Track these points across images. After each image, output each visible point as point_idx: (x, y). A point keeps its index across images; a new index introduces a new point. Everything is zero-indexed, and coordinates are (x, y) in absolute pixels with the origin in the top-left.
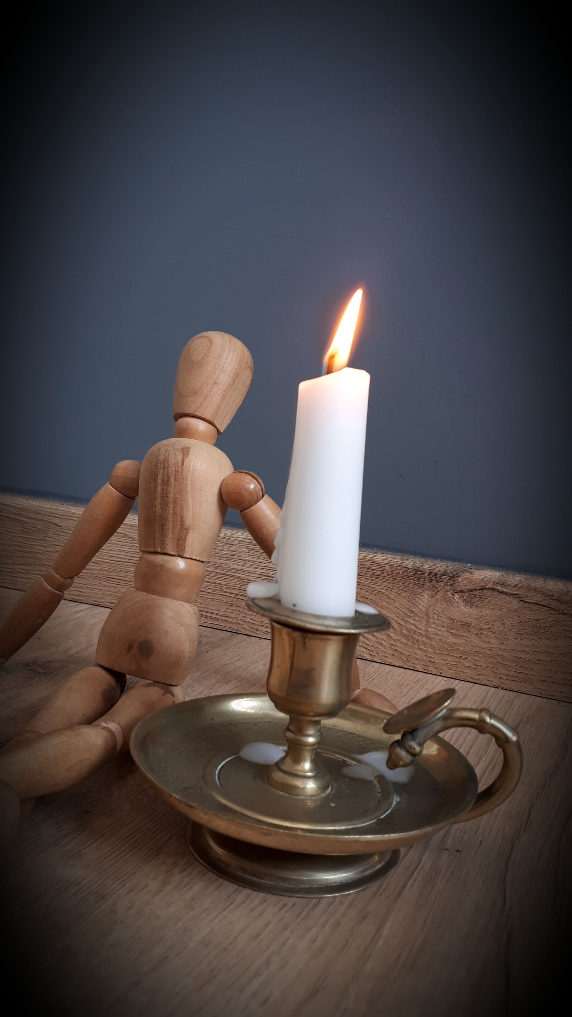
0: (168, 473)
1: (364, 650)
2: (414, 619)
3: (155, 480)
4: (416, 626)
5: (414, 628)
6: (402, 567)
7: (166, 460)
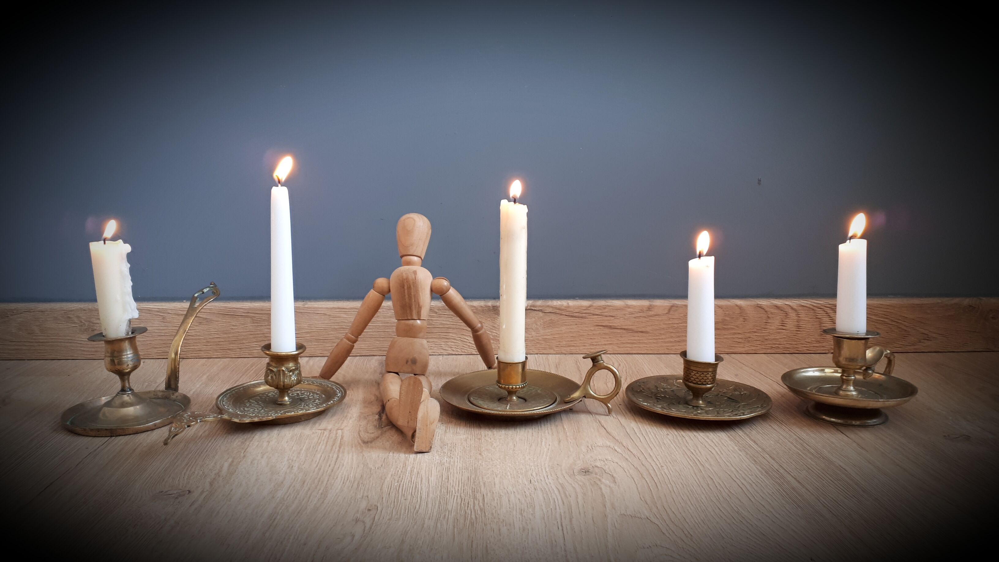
0: (409, 283)
1: (472, 350)
2: (495, 330)
3: (403, 287)
4: (497, 333)
5: (496, 334)
6: (486, 306)
7: (407, 278)
